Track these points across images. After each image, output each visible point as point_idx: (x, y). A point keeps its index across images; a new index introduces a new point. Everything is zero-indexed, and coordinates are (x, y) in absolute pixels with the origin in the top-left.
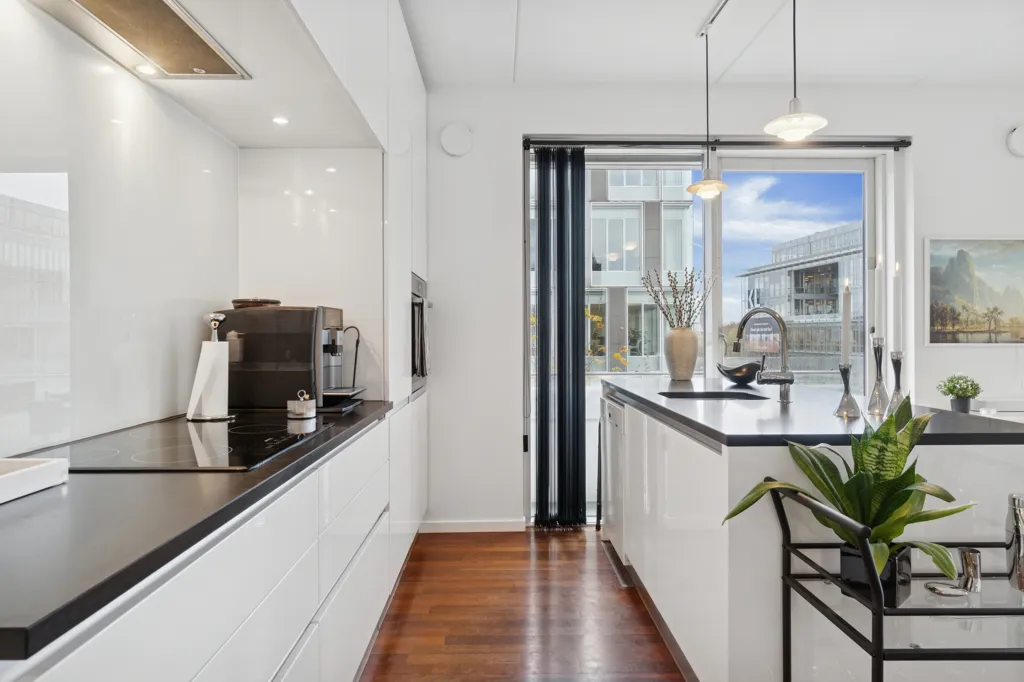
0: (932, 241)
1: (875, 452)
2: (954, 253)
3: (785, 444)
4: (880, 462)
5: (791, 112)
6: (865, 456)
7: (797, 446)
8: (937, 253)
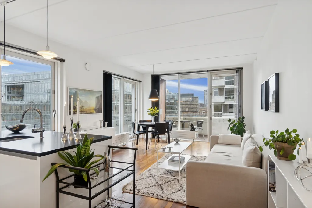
0: (70, 88)
1: (84, 149)
2: (74, 92)
3: (57, 152)
4: (85, 151)
5: (46, 50)
6: (81, 151)
7: (61, 152)
8: (71, 91)
